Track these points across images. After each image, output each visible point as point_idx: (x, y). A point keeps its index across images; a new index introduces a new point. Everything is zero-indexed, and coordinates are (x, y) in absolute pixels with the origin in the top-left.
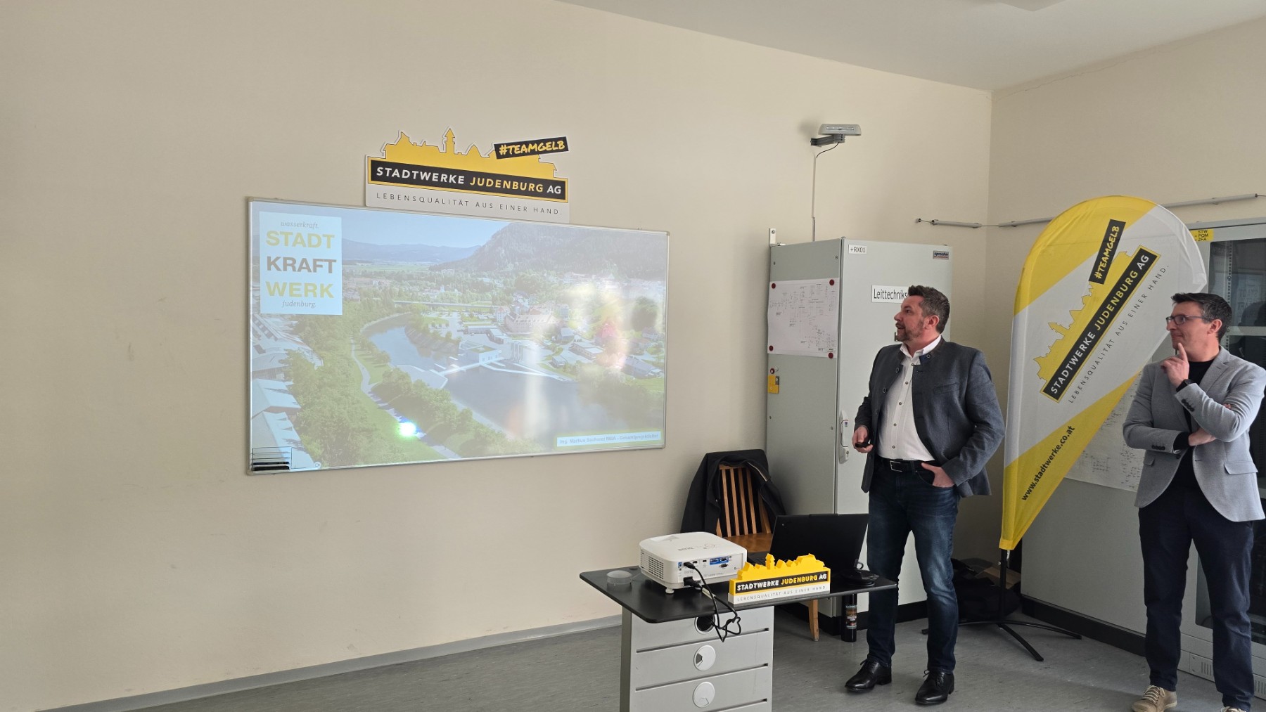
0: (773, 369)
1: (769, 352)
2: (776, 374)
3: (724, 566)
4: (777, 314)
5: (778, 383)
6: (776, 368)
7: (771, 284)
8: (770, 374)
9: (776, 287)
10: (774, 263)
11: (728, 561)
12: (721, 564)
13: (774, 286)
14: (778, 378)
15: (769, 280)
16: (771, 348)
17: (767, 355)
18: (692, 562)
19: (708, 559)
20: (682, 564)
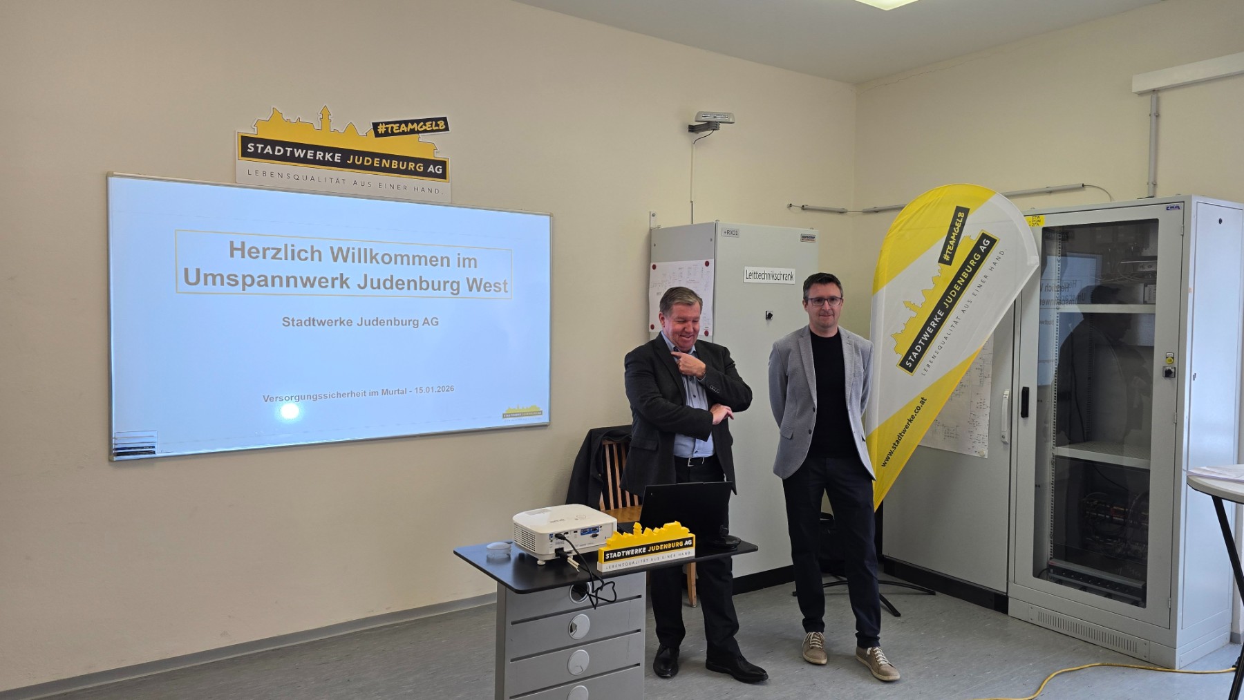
1: (650, 330)
7: (652, 266)
9: (657, 267)
10: (655, 246)
11: (598, 531)
12: (591, 534)
15: (650, 262)
16: (653, 327)
18: (563, 534)
19: (579, 529)
20: (554, 535)
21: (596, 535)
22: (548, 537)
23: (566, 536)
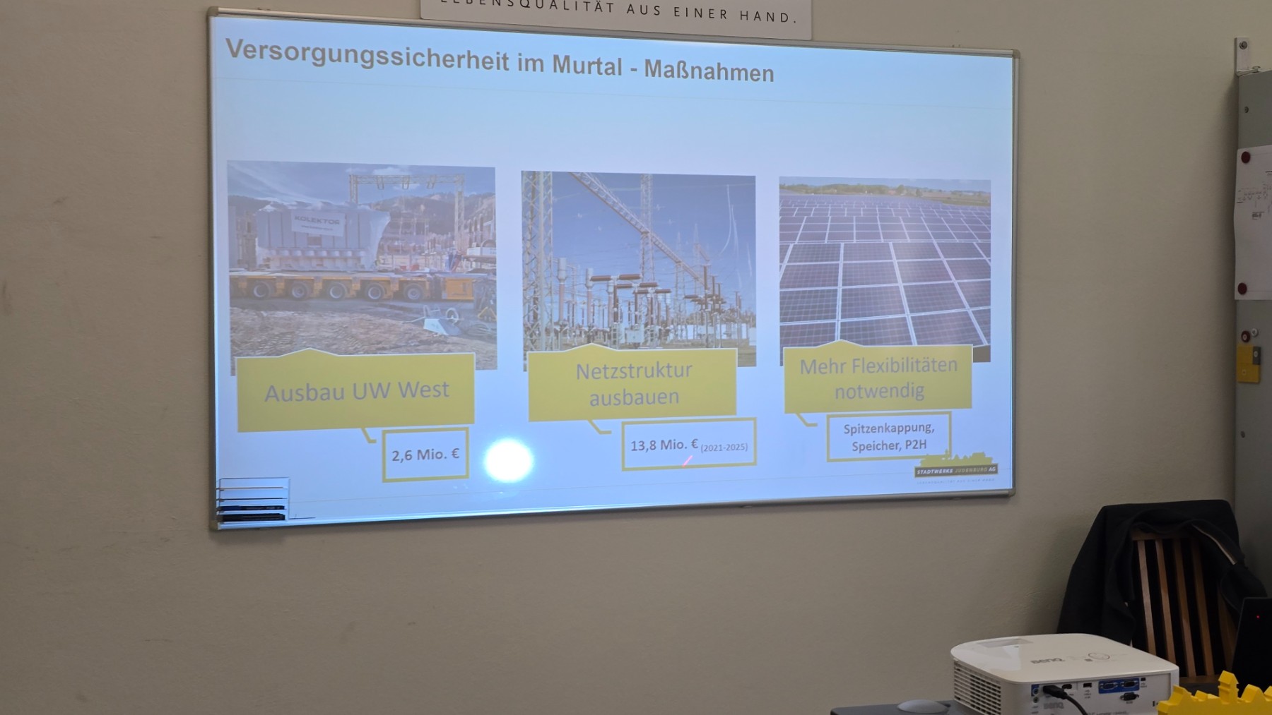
0: (1247, 333)
1: (1238, 296)
2: (1253, 342)
3: (1130, 697)
4: (1254, 215)
5: (1258, 361)
6: (1253, 330)
7: (1240, 152)
8: (1240, 343)
9: (1253, 158)
10: (1247, 110)
11: (1137, 688)
12: (1122, 694)
13: (1246, 158)
14: (1258, 349)
15: (1236, 147)
16: (1243, 289)
17: (1235, 303)
18: (1060, 686)
19: (1095, 680)
20: (1040, 688)
21: (1134, 697)
22: (1029, 690)
23: (1067, 691)
